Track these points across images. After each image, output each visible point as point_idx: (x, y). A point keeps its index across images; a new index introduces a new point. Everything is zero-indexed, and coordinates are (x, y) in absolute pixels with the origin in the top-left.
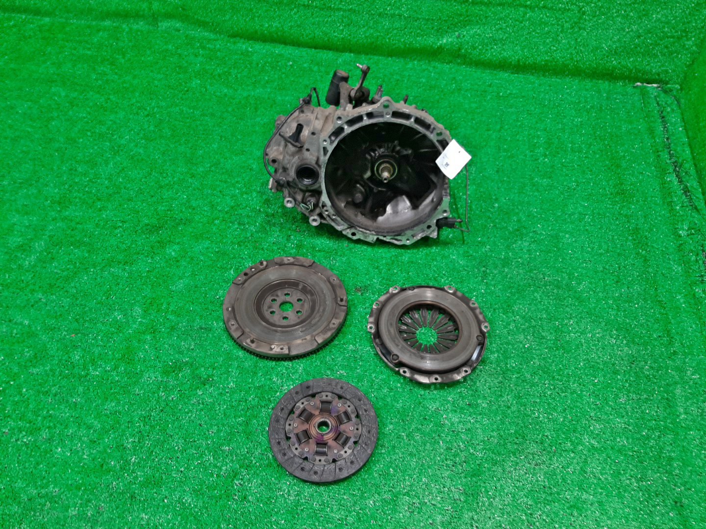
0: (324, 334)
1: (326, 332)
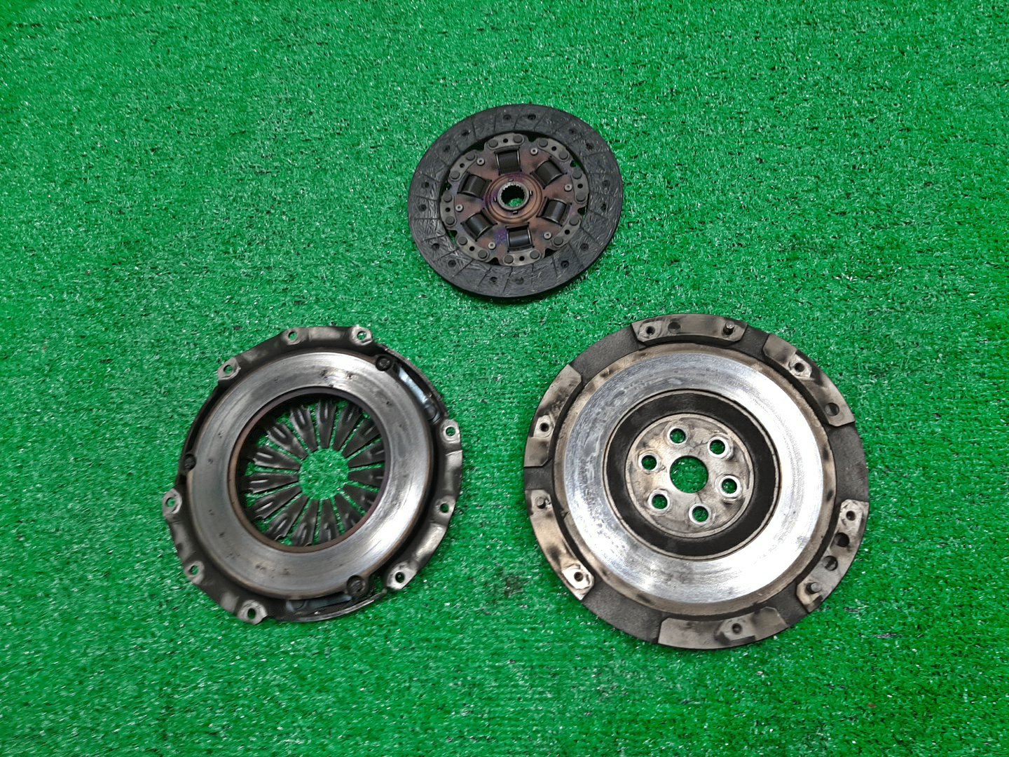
0: (561, 390)
1: (559, 398)
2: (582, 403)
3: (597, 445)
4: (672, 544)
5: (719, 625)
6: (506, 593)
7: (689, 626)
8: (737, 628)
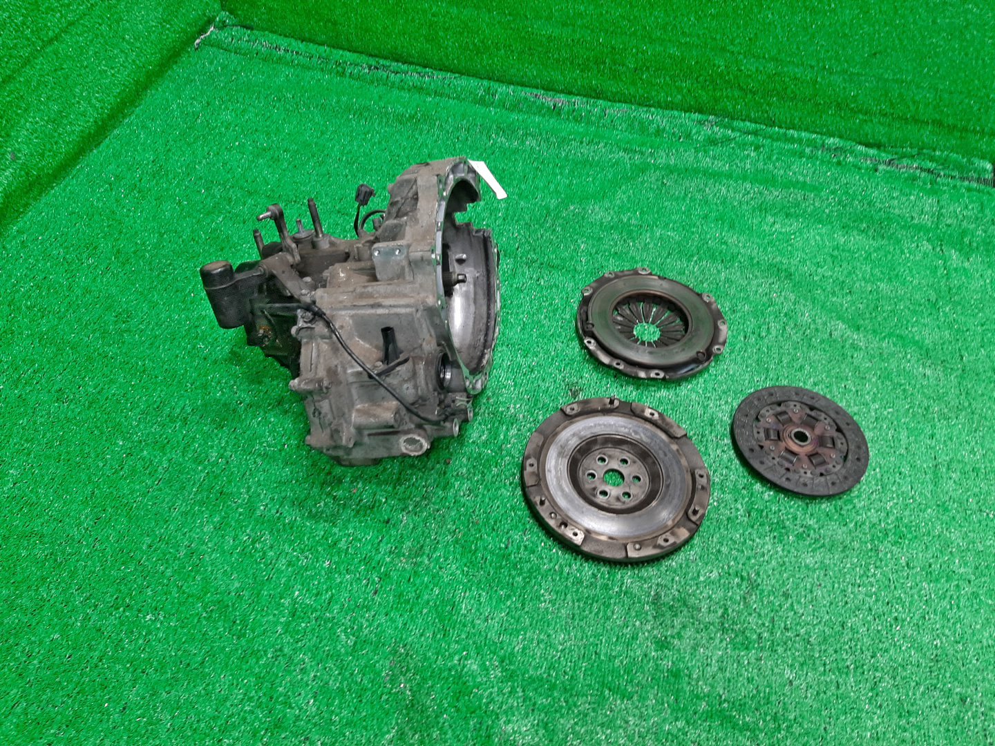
2: (664, 436)
3: (638, 437)
4: (579, 456)
5: (535, 458)
6: (571, 390)
7: (538, 446)
8: (532, 465)
